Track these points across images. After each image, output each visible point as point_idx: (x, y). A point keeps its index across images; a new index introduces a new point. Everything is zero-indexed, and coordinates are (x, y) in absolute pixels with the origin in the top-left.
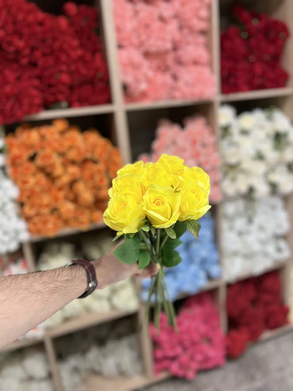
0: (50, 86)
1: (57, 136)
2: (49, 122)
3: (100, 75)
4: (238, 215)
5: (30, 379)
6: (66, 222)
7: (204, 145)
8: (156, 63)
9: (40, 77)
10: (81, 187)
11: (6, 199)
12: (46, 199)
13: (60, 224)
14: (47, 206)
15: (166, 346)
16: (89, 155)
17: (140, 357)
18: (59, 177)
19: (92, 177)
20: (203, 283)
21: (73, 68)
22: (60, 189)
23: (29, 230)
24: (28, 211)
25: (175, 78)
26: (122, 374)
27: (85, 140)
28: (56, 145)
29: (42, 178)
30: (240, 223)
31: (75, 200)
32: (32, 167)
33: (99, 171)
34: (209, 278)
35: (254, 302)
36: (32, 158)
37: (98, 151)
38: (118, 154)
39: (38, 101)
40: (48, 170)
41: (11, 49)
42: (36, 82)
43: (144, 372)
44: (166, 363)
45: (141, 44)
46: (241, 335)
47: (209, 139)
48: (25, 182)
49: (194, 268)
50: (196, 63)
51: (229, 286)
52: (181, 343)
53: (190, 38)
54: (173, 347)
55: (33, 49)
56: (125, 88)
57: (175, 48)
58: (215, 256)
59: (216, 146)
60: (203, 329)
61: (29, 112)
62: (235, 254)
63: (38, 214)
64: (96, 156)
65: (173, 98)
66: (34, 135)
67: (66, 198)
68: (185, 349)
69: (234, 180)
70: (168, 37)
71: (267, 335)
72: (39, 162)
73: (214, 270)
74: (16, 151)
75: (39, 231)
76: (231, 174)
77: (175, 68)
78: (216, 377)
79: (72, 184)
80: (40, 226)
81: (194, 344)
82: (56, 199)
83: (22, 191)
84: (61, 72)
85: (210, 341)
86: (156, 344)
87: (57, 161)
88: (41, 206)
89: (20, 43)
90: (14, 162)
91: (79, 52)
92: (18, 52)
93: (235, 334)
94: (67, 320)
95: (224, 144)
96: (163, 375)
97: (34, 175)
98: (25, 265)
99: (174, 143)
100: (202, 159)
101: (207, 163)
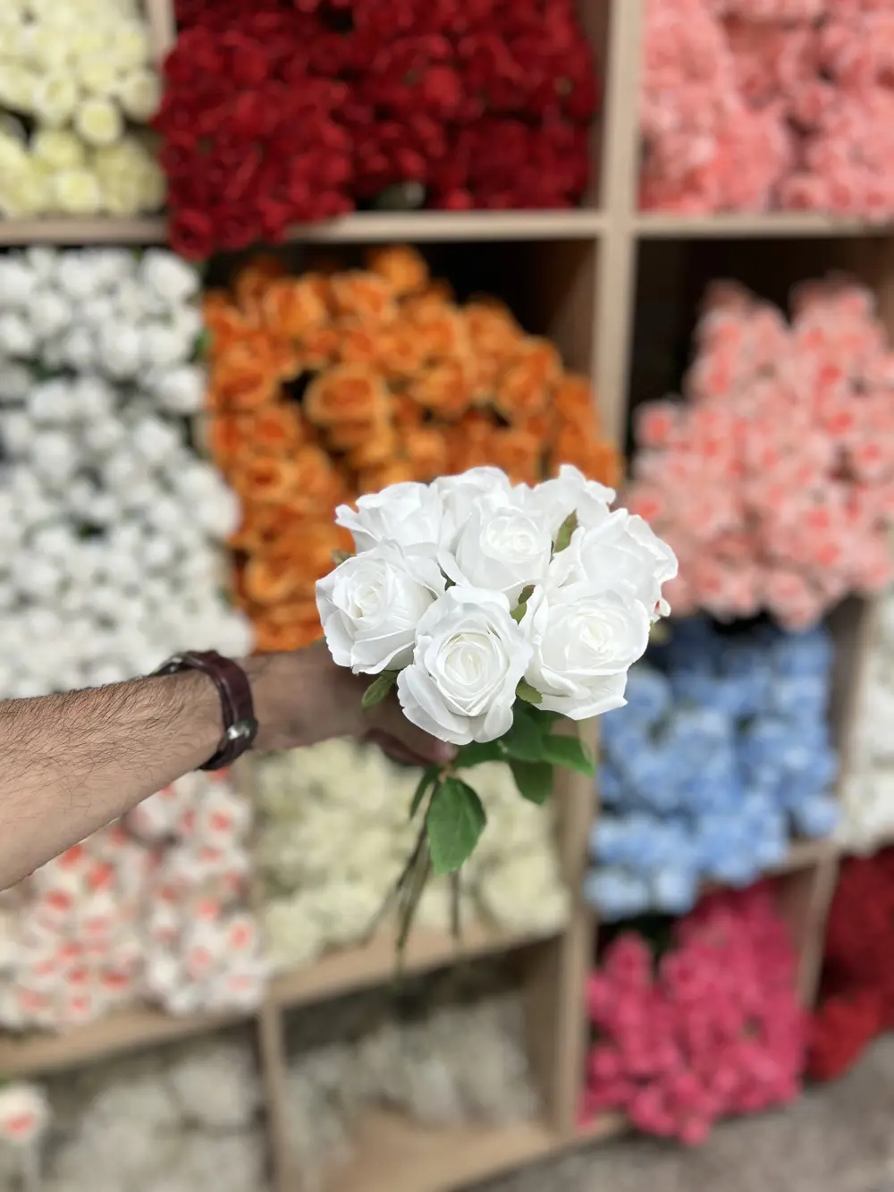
0: (384, 113)
1: (389, 313)
2: (359, 256)
3: (562, 86)
5: (190, 1125)
11: (190, 538)
15: (634, 1042)
16: (481, 394)
18: (378, 469)
20: (773, 852)
21: (468, 46)
24: (263, 585)
26: (476, 1114)
27: (475, 330)
28: (385, 345)
29: (317, 467)
32: (286, 418)
34: (795, 831)
37: (517, 379)
39: (339, 169)
40: (342, 439)
42: (339, 92)
43: (546, 1111)
44: (620, 1091)
48: (265, 479)
49: (757, 804)
51: (848, 862)
52: (681, 1037)
54: (651, 1046)
58: (826, 768)
60: (752, 992)
61: (303, 215)
63: (292, 598)
64: (505, 404)
66: (307, 300)
68: (689, 1054)
72: (315, 404)
73: (817, 811)
74: (238, 358)
77: (805, 93)
78: (766, 1134)
81: (720, 1039)
83: (248, 510)
85: (761, 1030)
86: (600, 1032)
87: (380, 405)
90: (227, 401)
93: (839, 1010)
94: (331, 949)
96: (603, 1125)
97: (292, 455)
99: (767, 371)
100: (854, 439)
101: (873, 452)
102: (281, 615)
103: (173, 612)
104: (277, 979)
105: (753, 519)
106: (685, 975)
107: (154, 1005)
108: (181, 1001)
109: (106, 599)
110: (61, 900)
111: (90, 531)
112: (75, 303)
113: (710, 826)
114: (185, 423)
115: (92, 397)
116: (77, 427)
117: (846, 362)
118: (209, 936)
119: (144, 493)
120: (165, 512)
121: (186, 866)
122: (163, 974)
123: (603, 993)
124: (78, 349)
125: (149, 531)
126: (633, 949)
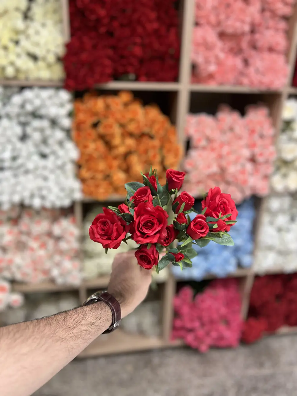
0: (122, 57)
1: (120, 107)
2: (115, 93)
3: (172, 51)
4: (281, 211)
6: (116, 189)
7: (262, 137)
8: (229, 44)
9: (114, 48)
10: (134, 160)
11: (66, 160)
12: (102, 166)
13: (111, 190)
14: (102, 171)
16: (146, 130)
17: (160, 322)
18: (116, 147)
19: (146, 152)
20: (232, 269)
21: (147, 41)
22: (115, 158)
23: (83, 191)
24: (85, 173)
25: (246, 62)
26: (141, 333)
27: (146, 114)
28: (118, 116)
29: (101, 145)
30: (282, 220)
31: (127, 170)
32: (94, 133)
33: (154, 147)
34: (239, 265)
35: (279, 297)
36: (95, 125)
37: (156, 127)
38: (175, 133)
39: (109, 71)
40: (108, 138)
41: (93, 17)
42: (110, 52)
43: (161, 335)
44: (182, 333)
45: (219, 24)
46: (259, 324)
47: (269, 131)
48: (85, 147)
49: (226, 254)
50: (271, 50)
51: (257, 277)
52: (200, 319)
53: (271, 23)
54: (192, 320)
55: (113, 18)
56: (194, 67)
57: (253, 31)
58: (249, 246)
59: (274, 140)
60: (223, 310)
61: (99, 81)
62: (270, 248)
63: (93, 178)
64: (153, 132)
65: (240, 84)
66: (100, 104)
67: (120, 167)
68: (203, 325)
69: (285, 176)
70: (248, 19)
71: (284, 330)
72: (101, 129)
73: (246, 260)
74: (81, 116)
75: (91, 193)
76: (284, 170)
77: (248, 52)
78: (228, 355)
79: (127, 155)
80: (92, 189)
81: (212, 322)
82: (110, 167)
83: (82, 154)
84: (135, 44)
85: (228, 323)
86: (177, 314)
87: (117, 131)
88: (96, 171)
89: (102, 12)
90: (78, 126)
91: (155, 25)
92: (98, 20)
93: (253, 322)
94: (101, 275)
95: (284, 137)
96: (177, 342)
97: (94, 141)
98: (74, 221)
99: (231, 129)
100: (257, 150)
101: (261, 154)
102: (91, 183)
103: (62, 179)
104: (85, 280)
105: (223, 170)
106: (202, 301)
107: (52, 281)
108: (60, 281)
109: (46, 173)
110: (32, 249)
111: (44, 156)
112: (43, 101)
113: (212, 258)
114: (68, 131)
115: (45, 124)
116: (42, 130)
117: (258, 128)
118: (68, 264)
119: (56, 148)
120: (61, 153)
121: (63, 245)
122: (55, 272)
123: (178, 302)
124: (43, 112)
125: (57, 157)
126: (188, 292)
